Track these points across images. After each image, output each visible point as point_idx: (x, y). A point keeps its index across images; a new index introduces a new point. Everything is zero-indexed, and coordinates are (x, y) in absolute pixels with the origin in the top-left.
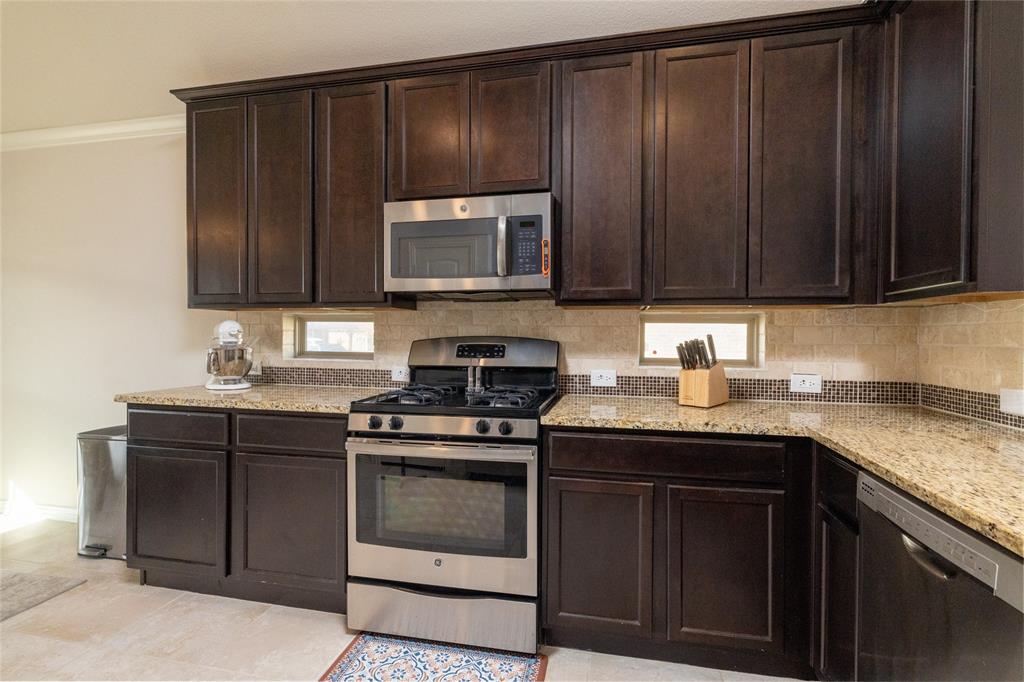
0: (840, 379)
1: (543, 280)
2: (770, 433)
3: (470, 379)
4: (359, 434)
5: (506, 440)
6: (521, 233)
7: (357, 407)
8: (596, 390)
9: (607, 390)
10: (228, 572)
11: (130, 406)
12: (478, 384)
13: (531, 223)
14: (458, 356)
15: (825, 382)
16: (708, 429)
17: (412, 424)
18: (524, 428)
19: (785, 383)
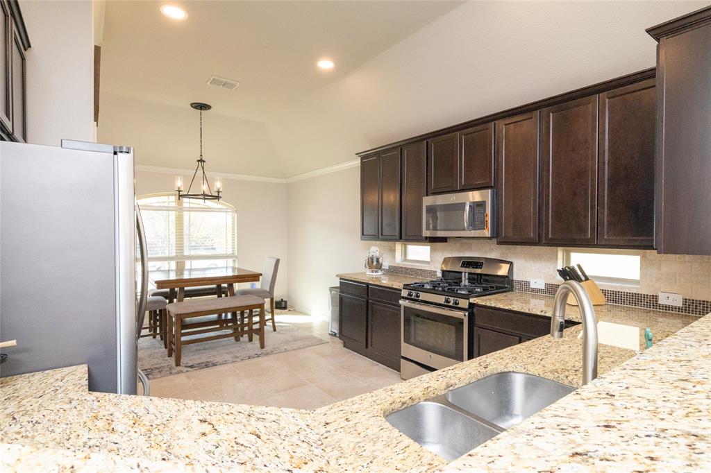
0: (698, 299)
1: (487, 233)
2: (573, 320)
3: (463, 279)
4: (403, 298)
5: (456, 307)
6: (477, 210)
7: (406, 287)
8: (533, 290)
9: (539, 291)
10: (367, 347)
11: (340, 279)
12: (467, 281)
13: (481, 205)
14: (462, 266)
15: (686, 299)
16: (542, 314)
17: (423, 296)
18: (464, 303)
19: (655, 298)
